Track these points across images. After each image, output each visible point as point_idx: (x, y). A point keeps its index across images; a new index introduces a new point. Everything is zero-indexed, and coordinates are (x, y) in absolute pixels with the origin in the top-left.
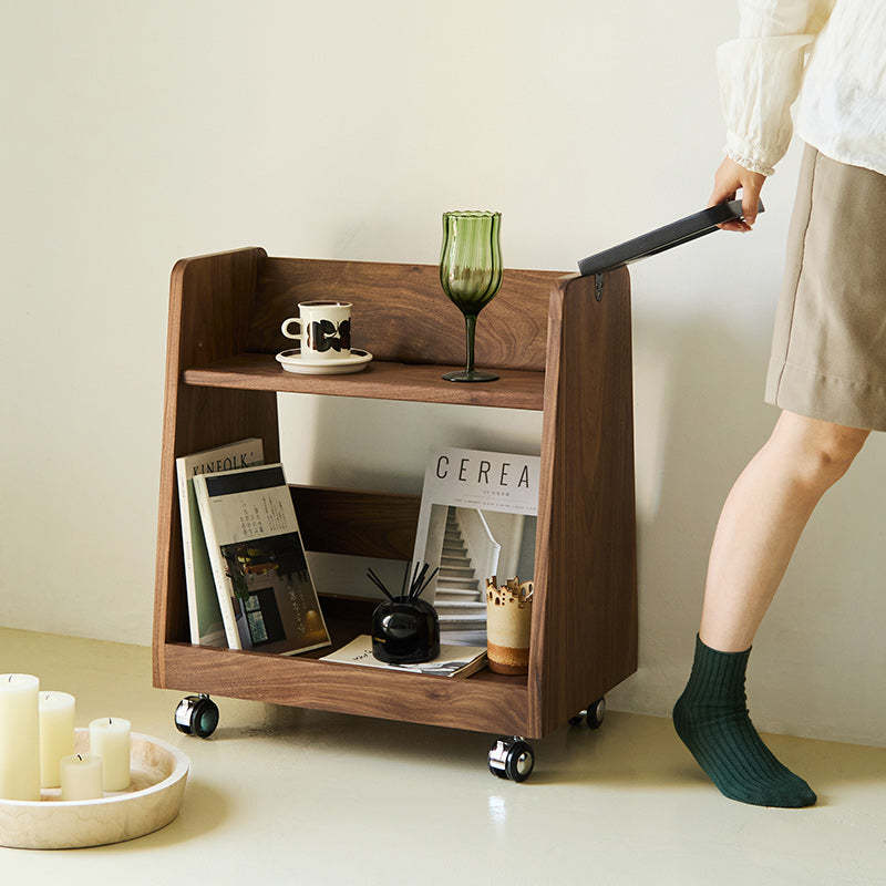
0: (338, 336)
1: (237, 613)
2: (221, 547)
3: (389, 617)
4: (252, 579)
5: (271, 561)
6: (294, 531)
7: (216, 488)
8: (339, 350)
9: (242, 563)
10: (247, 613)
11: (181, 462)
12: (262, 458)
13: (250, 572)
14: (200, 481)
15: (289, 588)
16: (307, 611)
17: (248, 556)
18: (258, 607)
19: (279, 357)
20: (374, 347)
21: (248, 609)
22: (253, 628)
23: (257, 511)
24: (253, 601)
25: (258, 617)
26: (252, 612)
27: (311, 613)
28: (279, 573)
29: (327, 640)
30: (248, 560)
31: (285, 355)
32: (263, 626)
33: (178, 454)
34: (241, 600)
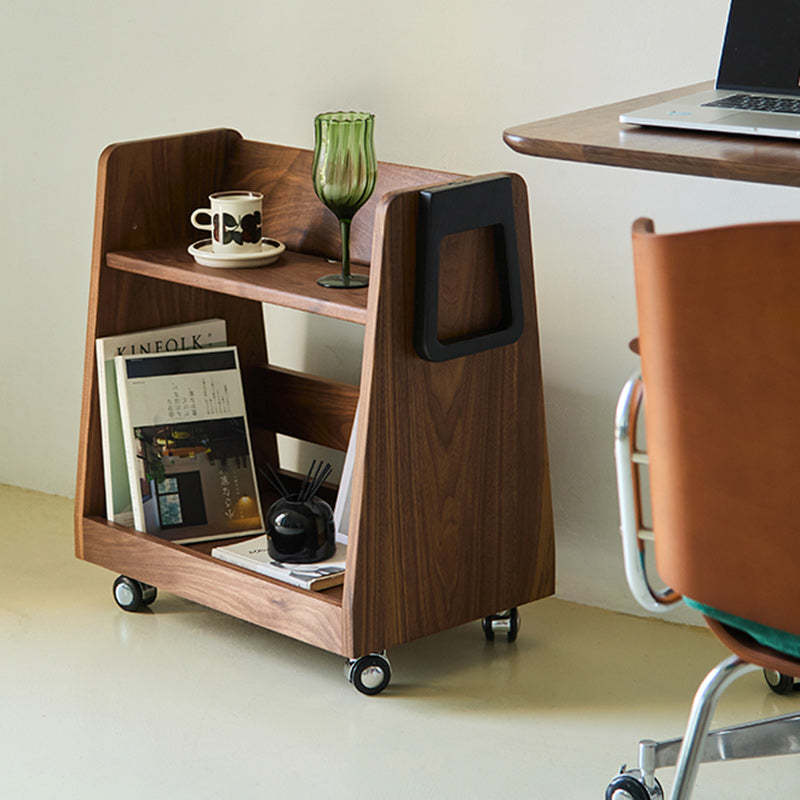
0: (240, 229)
1: (146, 495)
2: (135, 429)
4: (173, 462)
5: (202, 444)
6: (239, 415)
7: (135, 369)
8: (241, 244)
9: (161, 446)
10: (158, 495)
11: (100, 342)
12: (225, 340)
13: (171, 454)
14: (120, 363)
15: (221, 472)
16: (240, 497)
17: (172, 439)
18: (176, 490)
19: (191, 250)
21: (160, 492)
22: (164, 509)
23: (192, 393)
24: (169, 484)
25: (174, 499)
26: (162, 495)
27: (245, 500)
28: (211, 457)
29: (261, 528)
30: (170, 442)
31: (196, 247)
32: (179, 509)
33: (99, 335)
34: (152, 482)
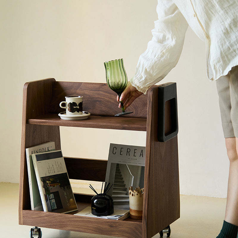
0: (78, 107)
1: (46, 200)
2: (41, 178)
3: (96, 200)
4: (51, 188)
5: (58, 182)
6: (66, 172)
7: (39, 158)
8: (79, 112)
9: (48, 183)
10: (50, 200)
11: (27, 150)
12: (55, 148)
13: (51, 186)
14: (34, 156)
15: (64, 191)
16: (70, 199)
17: (50, 181)
18: (54, 198)
19: (59, 115)
20: (91, 111)
21: (50, 198)
22: (52, 204)
23: (53, 166)
24: (52, 196)
25: (53, 201)
26: (51, 199)
27: (71, 199)
28: (61, 186)
29: (77, 209)
30: (50, 182)
31: (61, 114)
32: (55, 204)
33: (26, 147)
34: (48, 195)
